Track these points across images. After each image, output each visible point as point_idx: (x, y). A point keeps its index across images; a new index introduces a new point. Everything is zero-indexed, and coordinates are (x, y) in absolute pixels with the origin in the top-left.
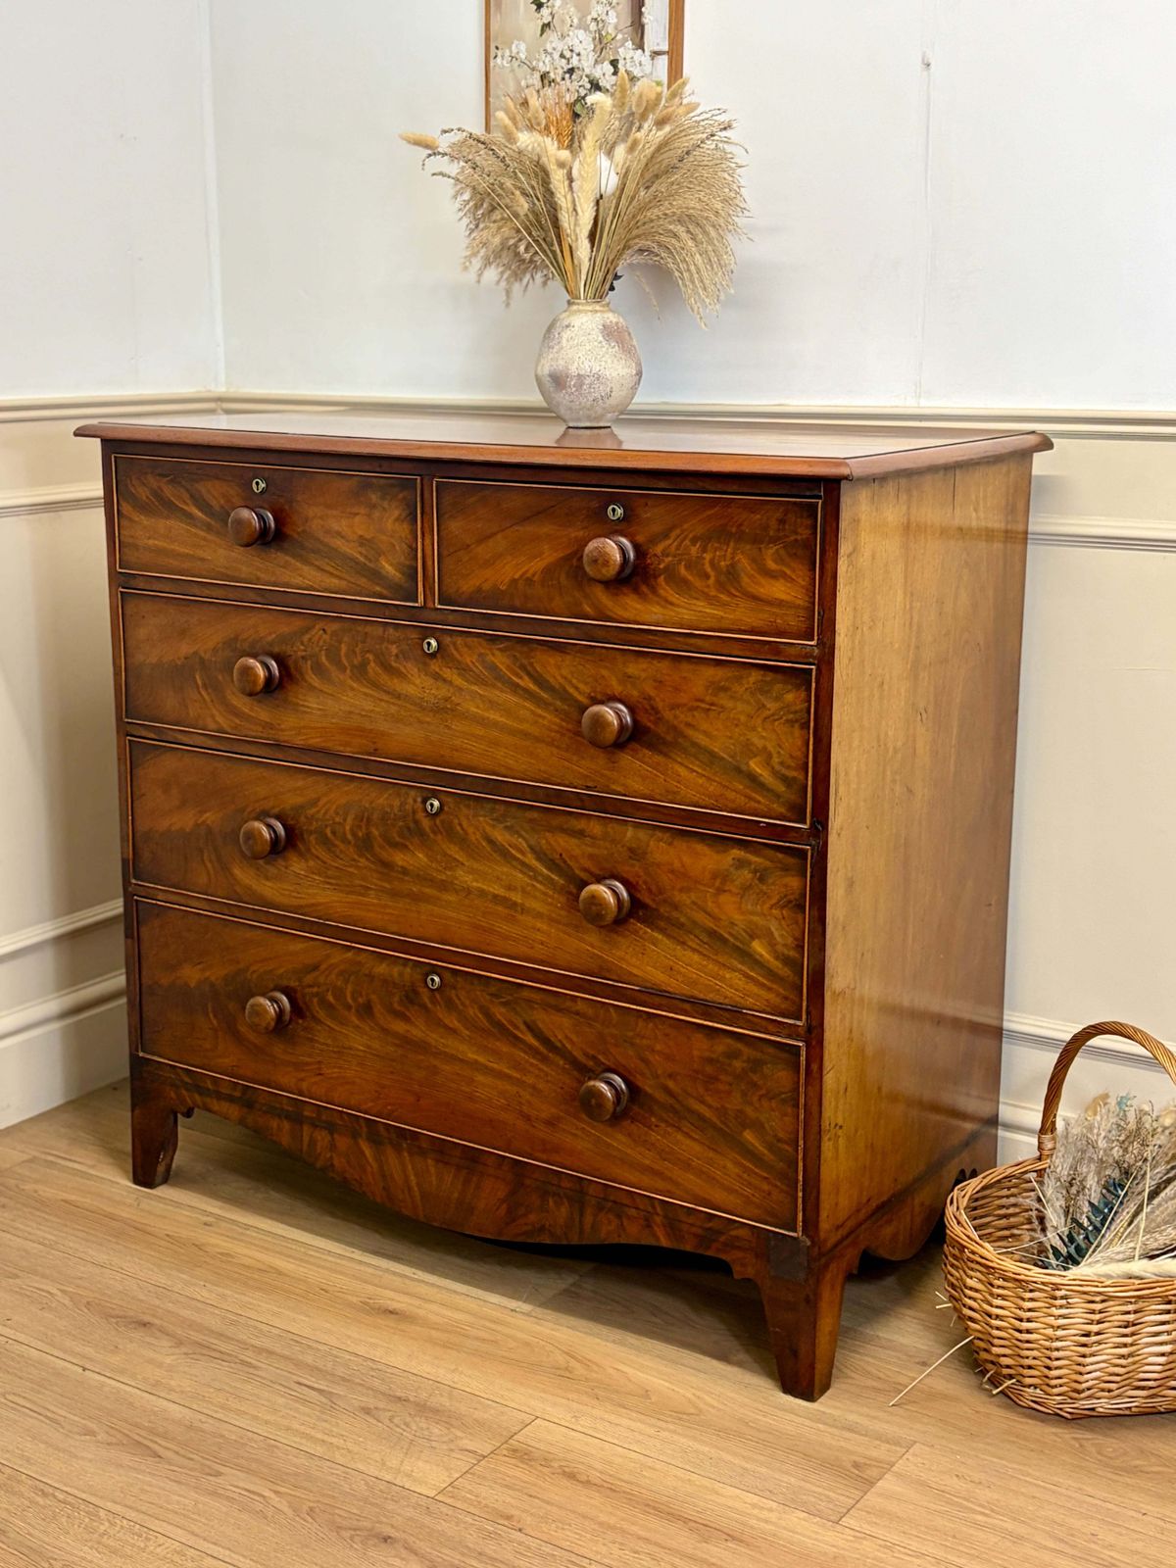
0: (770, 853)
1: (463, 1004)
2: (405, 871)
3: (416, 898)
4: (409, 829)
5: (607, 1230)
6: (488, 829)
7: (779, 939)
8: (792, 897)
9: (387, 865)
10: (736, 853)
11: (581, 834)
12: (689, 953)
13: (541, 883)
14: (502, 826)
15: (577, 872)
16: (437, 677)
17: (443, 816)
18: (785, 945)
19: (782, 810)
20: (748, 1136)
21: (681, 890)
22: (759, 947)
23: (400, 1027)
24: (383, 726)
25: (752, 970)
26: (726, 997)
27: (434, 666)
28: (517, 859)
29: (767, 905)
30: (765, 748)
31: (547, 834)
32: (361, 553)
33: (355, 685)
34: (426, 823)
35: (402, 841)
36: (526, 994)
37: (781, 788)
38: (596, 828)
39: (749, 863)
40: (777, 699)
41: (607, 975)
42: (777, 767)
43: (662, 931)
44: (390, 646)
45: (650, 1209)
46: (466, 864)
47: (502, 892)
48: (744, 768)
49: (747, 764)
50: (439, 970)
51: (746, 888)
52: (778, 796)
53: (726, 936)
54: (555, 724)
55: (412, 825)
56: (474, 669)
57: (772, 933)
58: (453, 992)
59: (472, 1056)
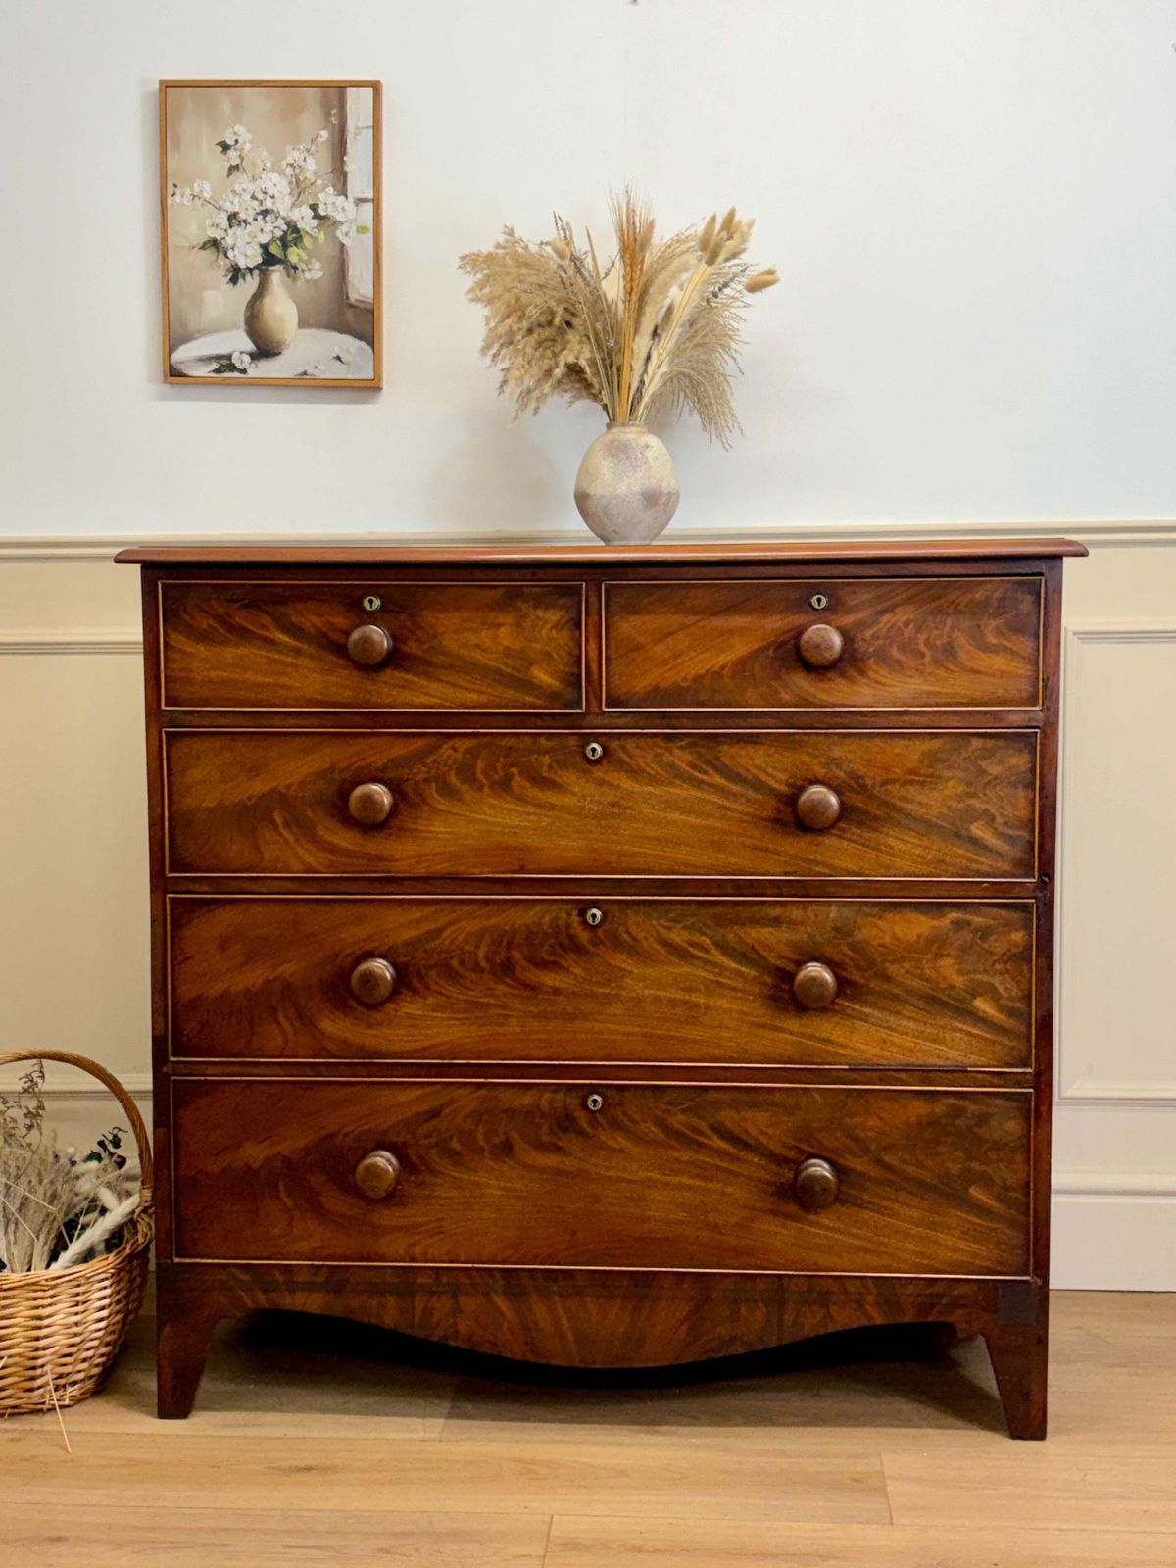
0: (994, 911)
1: (632, 1121)
2: (557, 991)
3: (573, 1017)
4: (561, 945)
5: (811, 1323)
6: (664, 932)
7: (1004, 993)
8: (1016, 950)
9: (533, 988)
10: (954, 915)
11: (776, 922)
12: (904, 1023)
13: (729, 978)
14: (679, 926)
15: (772, 961)
16: (601, 783)
17: (607, 926)
18: (1011, 998)
19: (1007, 867)
20: (976, 1193)
21: (893, 962)
22: (982, 1004)
23: (549, 1160)
24: (533, 840)
25: (974, 1027)
26: (947, 1059)
27: (598, 772)
28: (698, 958)
29: (990, 963)
30: (987, 811)
31: (736, 928)
32: (507, 665)
33: (496, 802)
34: (584, 936)
35: (551, 959)
36: (711, 1096)
37: (1004, 847)
38: (796, 914)
39: (969, 924)
40: (1000, 763)
41: (807, 1059)
42: (1000, 829)
43: (873, 1005)
44: (540, 757)
45: (862, 1289)
46: (636, 971)
47: (680, 995)
48: (964, 833)
49: (968, 829)
50: (600, 1090)
51: (965, 949)
52: (1001, 855)
53: (945, 998)
54: (747, 814)
55: (566, 941)
56: (648, 770)
57: (996, 988)
58: (619, 1110)
59: (642, 1174)
